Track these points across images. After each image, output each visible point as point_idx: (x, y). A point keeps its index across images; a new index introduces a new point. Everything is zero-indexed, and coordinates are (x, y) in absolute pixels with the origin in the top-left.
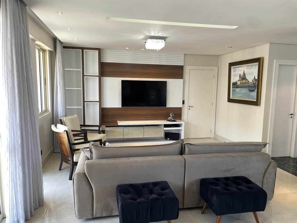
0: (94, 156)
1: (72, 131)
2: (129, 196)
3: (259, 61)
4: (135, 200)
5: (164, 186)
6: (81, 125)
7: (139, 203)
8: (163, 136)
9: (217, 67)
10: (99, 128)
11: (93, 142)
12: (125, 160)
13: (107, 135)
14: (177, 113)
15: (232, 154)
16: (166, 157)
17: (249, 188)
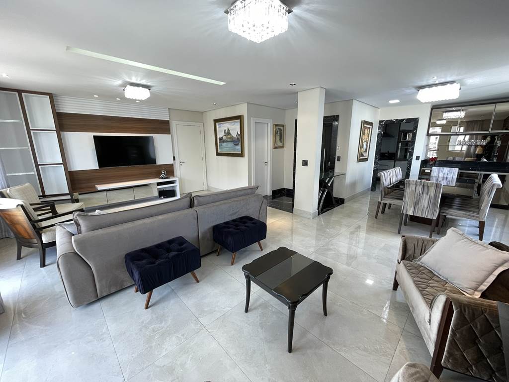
0: (83, 228)
1: (31, 205)
2: (144, 261)
3: (240, 118)
4: (154, 263)
5: (180, 241)
6: (39, 196)
7: (159, 264)
8: (157, 195)
9: (203, 124)
10: (72, 196)
11: (78, 212)
12: (130, 225)
13: (84, 203)
14: (169, 170)
15: (235, 199)
16: (177, 213)
17: (253, 223)
